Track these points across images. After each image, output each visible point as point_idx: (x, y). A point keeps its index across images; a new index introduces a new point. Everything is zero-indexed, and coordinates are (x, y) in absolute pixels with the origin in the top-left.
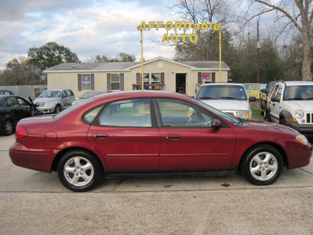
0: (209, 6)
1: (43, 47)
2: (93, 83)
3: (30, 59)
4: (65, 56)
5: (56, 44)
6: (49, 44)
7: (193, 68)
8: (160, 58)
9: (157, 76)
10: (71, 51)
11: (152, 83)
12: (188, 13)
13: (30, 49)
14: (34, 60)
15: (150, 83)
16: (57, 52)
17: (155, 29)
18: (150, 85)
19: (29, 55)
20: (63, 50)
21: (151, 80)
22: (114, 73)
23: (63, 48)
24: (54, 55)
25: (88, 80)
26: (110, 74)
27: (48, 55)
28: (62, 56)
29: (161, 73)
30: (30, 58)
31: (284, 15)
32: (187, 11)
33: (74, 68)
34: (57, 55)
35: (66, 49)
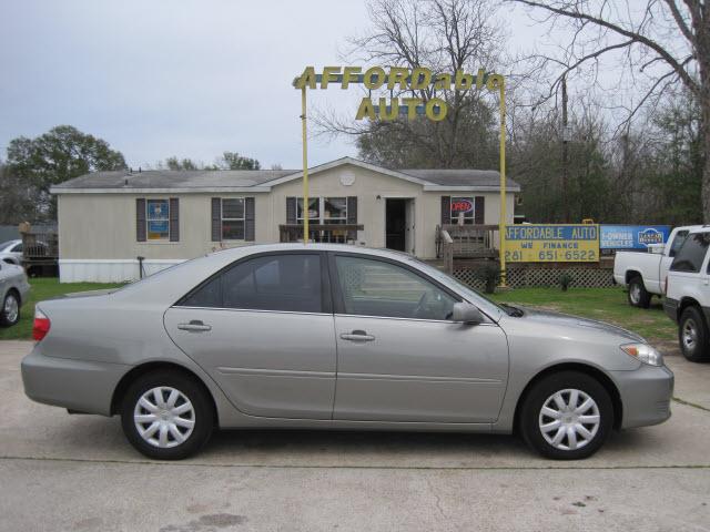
0: (454, 40)
1: (44, 136)
2: (175, 221)
3: (13, 165)
4: (97, 159)
5: (74, 130)
6: (59, 130)
7: (428, 186)
8: (345, 161)
9: (338, 205)
10: (111, 148)
11: (326, 222)
12: (401, 56)
13: (13, 142)
14: (22, 167)
15: (322, 223)
16: (77, 148)
17: (339, 85)
18: (322, 228)
19: (10, 156)
20: (91, 145)
21: (323, 216)
22: (229, 197)
23: (90, 140)
24: (70, 156)
25: (164, 213)
26: (219, 199)
27: (55, 156)
28: (90, 158)
29: (350, 198)
30: (13, 162)
31: (659, 55)
32: (400, 50)
33: (126, 183)
34: (77, 157)
35: (98, 142)
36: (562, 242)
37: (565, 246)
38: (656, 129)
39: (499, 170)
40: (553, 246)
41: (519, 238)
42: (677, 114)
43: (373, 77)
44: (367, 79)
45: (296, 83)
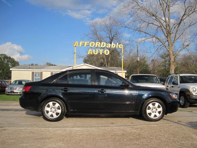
4: (11, 63)
5: (5, 55)
8: (84, 64)
10: (15, 60)
16: (6, 60)
22: (55, 72)
23: (10, 58)
24: (4, 62)
25: (39, 76)
28: (9, 63)
31: (159, 41)
32: (97, 37)
34: (6, 62)
35: (12, 59)
38: (159, 58)
39: (122, 67)
42: (165, 54)
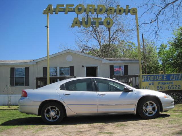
7: (104, 61)
8: (69, 51)
17: (64, 13)
21: (59, 75)
22: (18, 67)
26: (14, 68)
36: (166, 82)
37: (168, 83)
40: (163, 83)
41: (147, 80)
43: (79, 9)
44: (76, 10)
45: (45, 13)
